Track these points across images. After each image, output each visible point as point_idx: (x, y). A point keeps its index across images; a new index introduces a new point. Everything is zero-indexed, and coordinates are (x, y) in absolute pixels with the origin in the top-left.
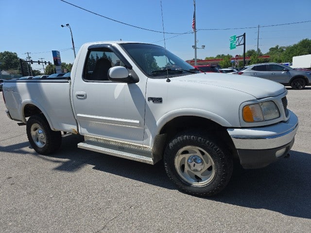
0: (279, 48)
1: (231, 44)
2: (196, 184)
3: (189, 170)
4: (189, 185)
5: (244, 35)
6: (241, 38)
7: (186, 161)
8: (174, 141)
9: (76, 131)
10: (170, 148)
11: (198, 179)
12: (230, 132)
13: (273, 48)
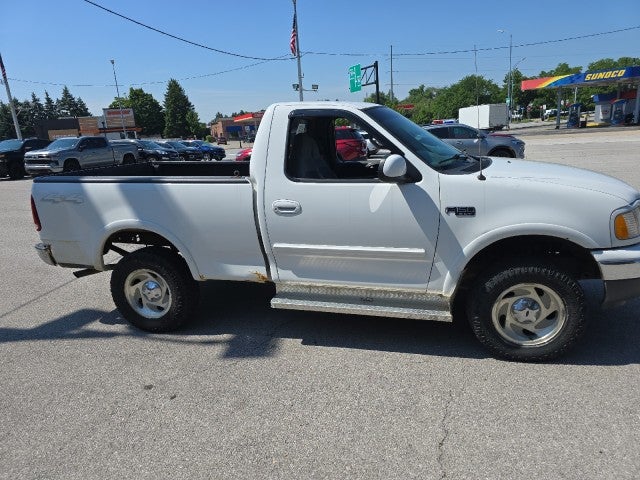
0: (425, 89)
1: (352, 82)
2: (527, 343)
3: (514, 322)
4: (518, 347)
5: (376, 65)
6: (370, 70)
7: (509, 308)
8: (496, 279)
9: (263, 278)
10: (488, 290)
11: (530, 335)
12: (597, 257)
13: (415, 90)
